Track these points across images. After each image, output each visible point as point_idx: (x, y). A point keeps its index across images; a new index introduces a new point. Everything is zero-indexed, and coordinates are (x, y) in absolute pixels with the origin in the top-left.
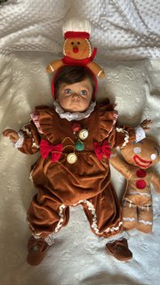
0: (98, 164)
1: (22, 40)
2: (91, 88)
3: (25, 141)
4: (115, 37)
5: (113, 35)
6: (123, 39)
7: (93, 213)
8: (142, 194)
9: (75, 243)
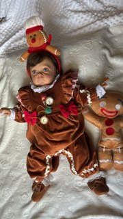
0: (67, 121)
1: (12, 45)
2: (52, 65)
3: (16, 114)
4: (77, 20)
5: (75, 19)
6: (83, 20)
7: (72, 159)
8: (112, 139)
9: (67, 184)
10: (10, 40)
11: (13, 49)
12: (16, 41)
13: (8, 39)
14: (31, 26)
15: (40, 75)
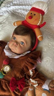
10: (21, 6)
11: (18, 13)
12: (24, 10)
13: (20, 5)
14: (37, 7)
15: (15, 44)
